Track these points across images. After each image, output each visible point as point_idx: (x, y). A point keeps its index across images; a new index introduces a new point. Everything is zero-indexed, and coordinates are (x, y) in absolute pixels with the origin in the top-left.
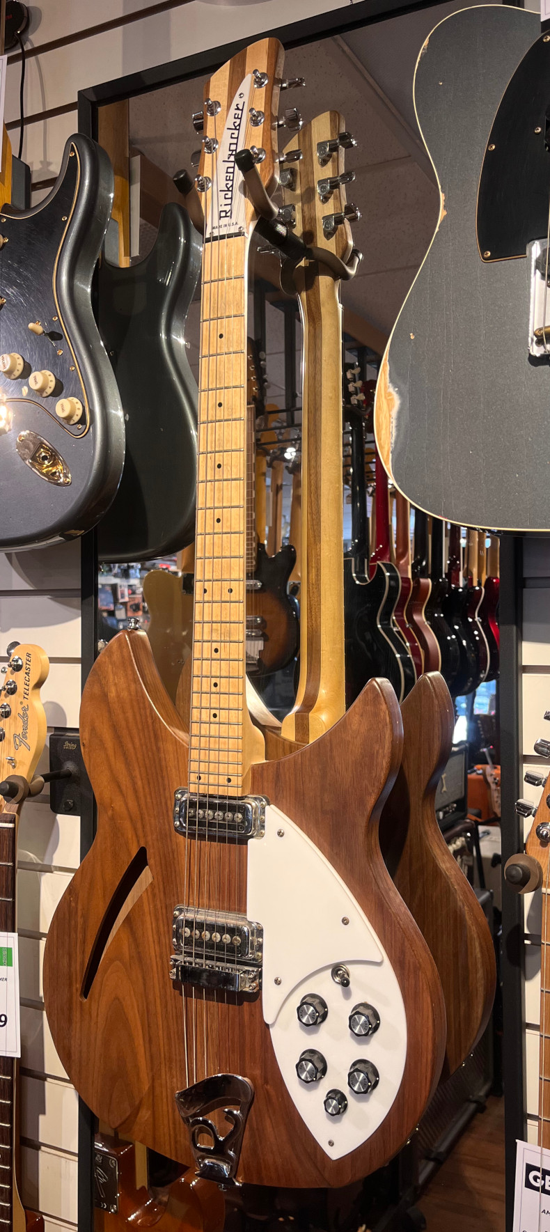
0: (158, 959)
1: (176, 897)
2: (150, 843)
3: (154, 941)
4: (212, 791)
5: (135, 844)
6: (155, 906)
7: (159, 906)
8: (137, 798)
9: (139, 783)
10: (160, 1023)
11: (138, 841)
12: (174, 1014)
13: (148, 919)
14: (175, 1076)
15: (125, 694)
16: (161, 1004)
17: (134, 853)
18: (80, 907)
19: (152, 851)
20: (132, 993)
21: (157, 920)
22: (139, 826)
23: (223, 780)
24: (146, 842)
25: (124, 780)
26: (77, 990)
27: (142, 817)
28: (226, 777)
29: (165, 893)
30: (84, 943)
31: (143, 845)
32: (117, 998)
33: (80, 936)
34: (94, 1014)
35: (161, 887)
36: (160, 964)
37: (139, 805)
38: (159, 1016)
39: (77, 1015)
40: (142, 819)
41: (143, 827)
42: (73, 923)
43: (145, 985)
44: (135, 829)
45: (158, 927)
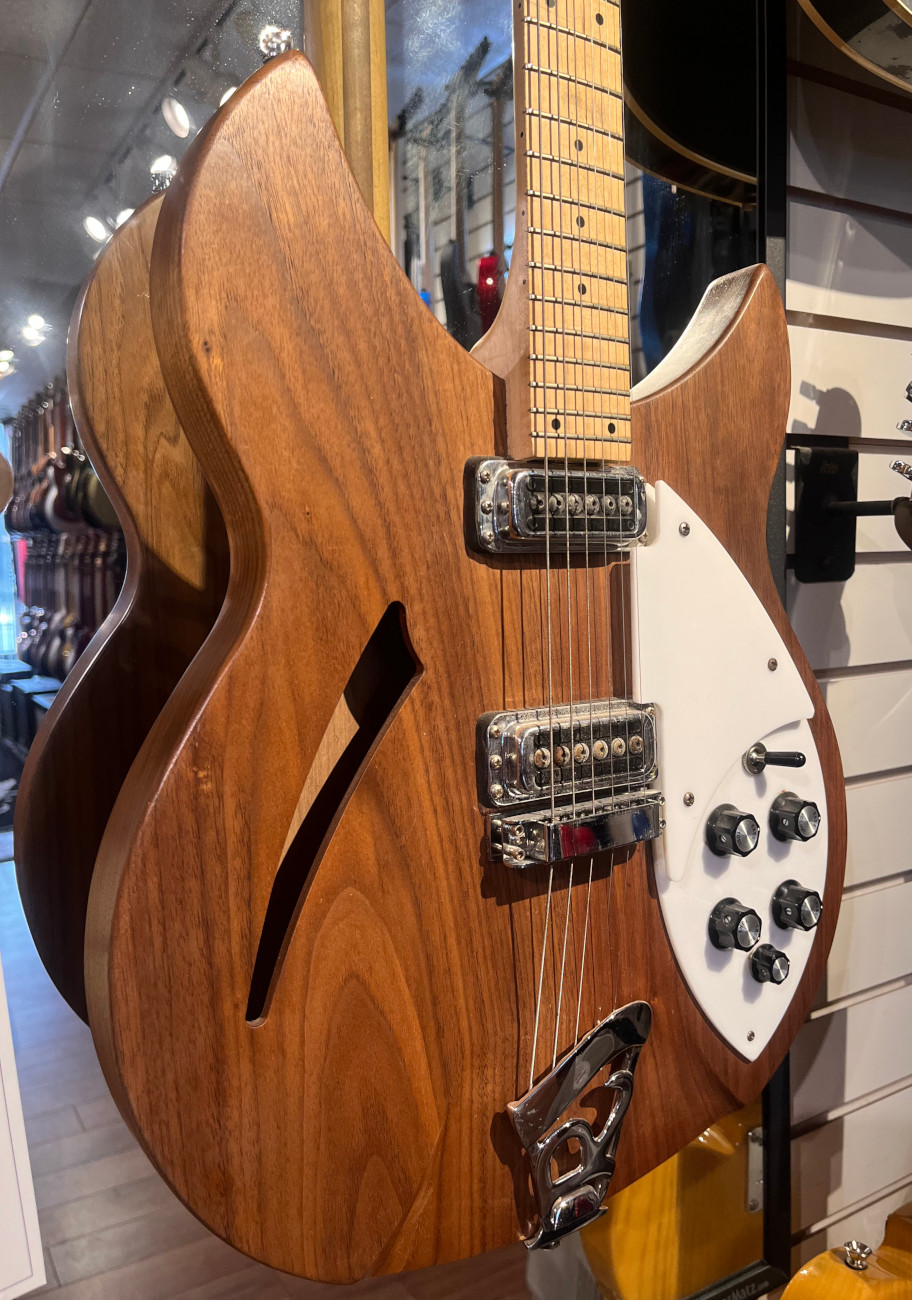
0: (447, 845)
1: (477, 700)
2: (413, 591)
3: (435, 811)
4: (579, 451)
5: (377, 596)
6: (433, 731)
7: (442, 728)
8: (374, 486)
9: (377, 450)
10: (459, 984)
11: (384, 593)
12: (488, 952)
13: (418, 763)
14: (491, 1080)
15: (323, 222)
16: (459, 943)
17: (374, 619)
18: (229, 788)
19: (417, 607)
20: (391, 948)
21: (439, 761)
22: (383, 552)
23: (600, 428)
24: (404, 589)
25: (336, 445)
26: (236, 1006)
27: (388, 531)
28: (607, 422)
29: (452, 696)
30: (249, 877)
31: (395, 597)
32: (353, 975)
33: (235, 864)
34: (292, 1048)
35: (445, 685)
36: (450, 856)
37: (380, 504)
38: (457, 969)
39: (240, 1071)
40: (390, 536)
41: (394, 554)
42: (210, 837)
43: (419, 916)
44: (374, 564)
45: (442, 776)
